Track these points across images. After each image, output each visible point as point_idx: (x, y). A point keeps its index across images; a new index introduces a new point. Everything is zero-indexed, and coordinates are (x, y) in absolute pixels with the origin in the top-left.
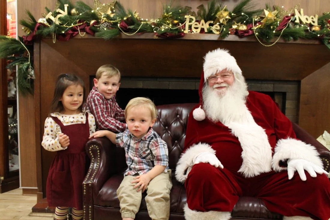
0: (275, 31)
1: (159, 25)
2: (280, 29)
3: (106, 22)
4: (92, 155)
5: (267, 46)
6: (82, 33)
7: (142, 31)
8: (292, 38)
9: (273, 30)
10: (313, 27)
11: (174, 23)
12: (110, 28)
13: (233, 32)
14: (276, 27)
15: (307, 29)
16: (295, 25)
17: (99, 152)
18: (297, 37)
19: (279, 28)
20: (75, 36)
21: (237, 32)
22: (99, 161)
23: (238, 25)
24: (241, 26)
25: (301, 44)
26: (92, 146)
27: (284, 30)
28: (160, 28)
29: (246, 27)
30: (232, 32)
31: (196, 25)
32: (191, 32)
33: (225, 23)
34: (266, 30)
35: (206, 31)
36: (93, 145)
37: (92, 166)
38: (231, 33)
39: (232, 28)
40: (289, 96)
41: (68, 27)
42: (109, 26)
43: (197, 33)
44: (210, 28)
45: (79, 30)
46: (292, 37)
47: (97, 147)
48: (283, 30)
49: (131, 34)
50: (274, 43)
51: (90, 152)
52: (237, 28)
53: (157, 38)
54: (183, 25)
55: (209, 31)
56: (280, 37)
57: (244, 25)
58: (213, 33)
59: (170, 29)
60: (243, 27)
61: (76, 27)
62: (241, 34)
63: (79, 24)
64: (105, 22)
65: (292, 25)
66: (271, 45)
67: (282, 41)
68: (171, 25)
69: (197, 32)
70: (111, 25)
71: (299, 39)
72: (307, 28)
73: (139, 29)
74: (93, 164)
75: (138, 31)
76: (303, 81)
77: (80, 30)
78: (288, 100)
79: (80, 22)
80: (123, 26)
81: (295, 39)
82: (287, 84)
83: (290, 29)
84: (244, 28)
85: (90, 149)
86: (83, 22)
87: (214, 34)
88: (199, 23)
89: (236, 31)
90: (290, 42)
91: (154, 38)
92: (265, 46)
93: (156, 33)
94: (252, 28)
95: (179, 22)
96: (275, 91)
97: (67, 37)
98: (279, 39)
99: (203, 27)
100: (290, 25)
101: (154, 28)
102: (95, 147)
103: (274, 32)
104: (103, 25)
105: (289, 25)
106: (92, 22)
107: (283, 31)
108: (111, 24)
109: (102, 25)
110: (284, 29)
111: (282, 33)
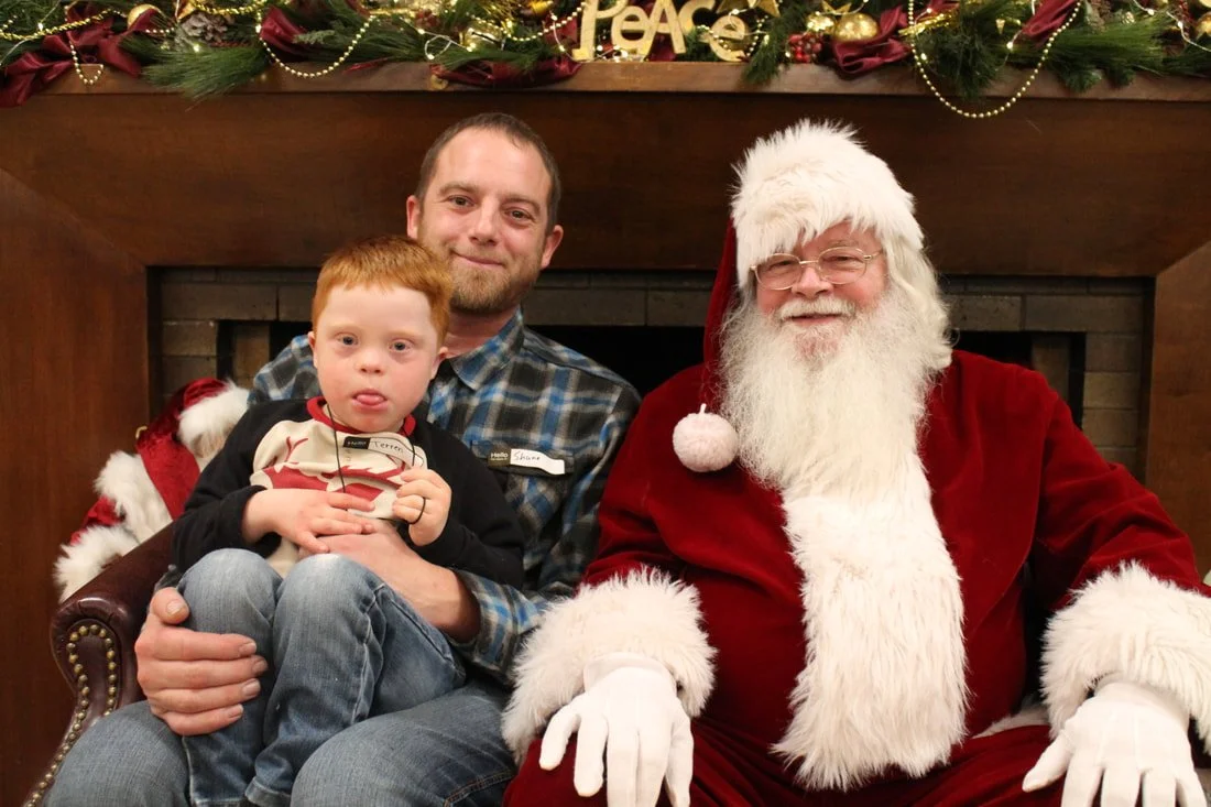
0: (1016, 42)
1: (451, 24)
2: (1035, 33)
3: (200, 16)
4: (81, 672)
5: (974, 115)
6: (89, 65)
7: (369, 56)
8: (1096, 74)
9: (1007, 36)
10: (1205, 19)
11: (527, 12)
12: (220, 41)
13: (810, 52)
14: (1019, 22)
15: (1174, 28)
16: (1113, 10)
17: (114, 659)
18: (1125, 71)
19: (1034, 30)
20: (54, 79)
21: (827, 51)
22: (111, 701)
23: (837, 19)
24: (850, 18)
25: (1147, 101)
26: (83, 629)
27: (1056, 38)
28: (456, 38)
29: (875, 24)
30: (803, 53)
31: (632, 18)
32: (609, 56)
33: (773, 6)
34: (965, 38)
35: (679, 47)
36: (88, 625)
37: (77, 726)
38: (800, 56)
39: (805, 34)
40: (1099, 351)
41: (20, 37)
42: (214, 31)
43: (635, 60)
44: (699, 32)
45: (74, 53)
46: (1098, 68)
47: (103, 632)
48: (1055, 34)
49: (319, 74)
50: (1009, 99)
51: (73, 658)
52: (831, 28)
53: (441, 87)
54: (569, 22)
55: (692, 47)
56: (1036, 71)
57: (861, 16)
58: (714, 58)
59: (508, 40)
60: (857, 28)
61: (59, 40)
62: (847, 59)
63: (75, 24)
64: (197, 12)
65: (1099, 9)
66: (996, 112)
67: (1050, 90)
68: (510, 24)
69: (637, 56)
70: (225, 29)
71: (1134, 76)
72: (1174, 23)
73: (351, 48)
74: (81, 715)
75: (347, 54)
76: (1164, 280)
77: (81, 51)
78: (1091, 371)
79: (79, 12)
80: (278, 37)
81: (1115, 79)
82: (1089, 294)
83: (1086, 32)
84: (862, 28)
85: (70, 644)
86: (91, 14)
87: (720, 60)
88: (648, 12)
89: (823, 46)
90: (1089, 94)
91: (431, 89)
92: (967, 114)
93: (434, 65)
94: (901, 31)
95: (551, 7)
96: (1031, 327)
97: (19, 87)
98: (1032, 82)
99: (663, 29)
100: (1089, 10)
101: (427, 37)
102: (98, 632)
103: (1010, 45)
104: (186, 27)
105: (1082, 11)
106: (138, 12)
107: (1052, 39)
108: (225, 24)
109: (179, 31)
110: (1059, 30)
111: (1046, 51)
